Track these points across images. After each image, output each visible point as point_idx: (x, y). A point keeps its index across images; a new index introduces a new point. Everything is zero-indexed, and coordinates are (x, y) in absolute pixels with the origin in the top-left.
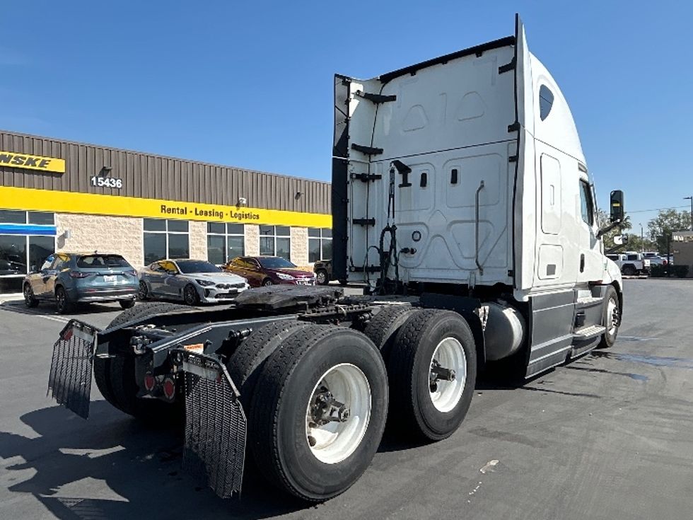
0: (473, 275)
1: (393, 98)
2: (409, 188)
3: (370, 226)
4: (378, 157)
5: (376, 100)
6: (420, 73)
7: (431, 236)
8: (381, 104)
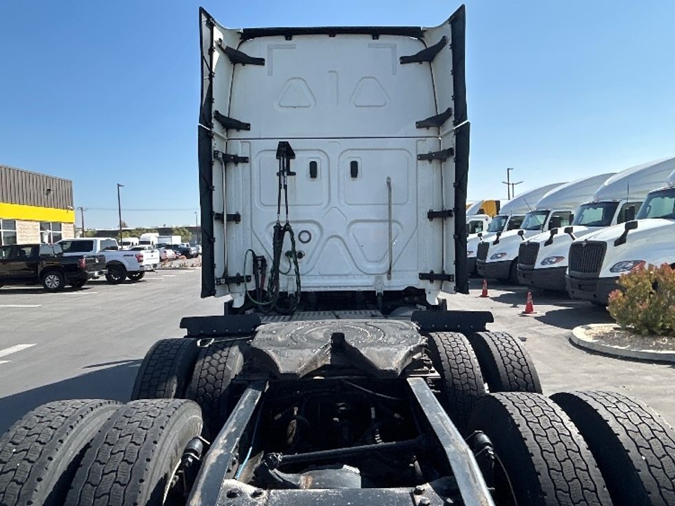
0: (379, 281)
1: (260, 62)
2: (293, 177)
3: (234, 223)
4: (243, 134)
5: (236, 58)
6: (296, 39)
7: (325, 236)
8: (240, 65)
